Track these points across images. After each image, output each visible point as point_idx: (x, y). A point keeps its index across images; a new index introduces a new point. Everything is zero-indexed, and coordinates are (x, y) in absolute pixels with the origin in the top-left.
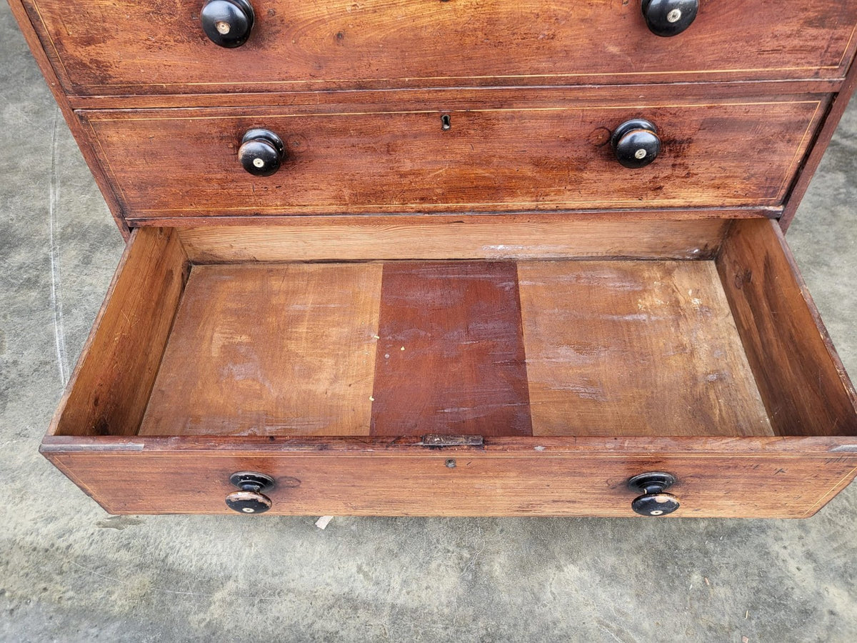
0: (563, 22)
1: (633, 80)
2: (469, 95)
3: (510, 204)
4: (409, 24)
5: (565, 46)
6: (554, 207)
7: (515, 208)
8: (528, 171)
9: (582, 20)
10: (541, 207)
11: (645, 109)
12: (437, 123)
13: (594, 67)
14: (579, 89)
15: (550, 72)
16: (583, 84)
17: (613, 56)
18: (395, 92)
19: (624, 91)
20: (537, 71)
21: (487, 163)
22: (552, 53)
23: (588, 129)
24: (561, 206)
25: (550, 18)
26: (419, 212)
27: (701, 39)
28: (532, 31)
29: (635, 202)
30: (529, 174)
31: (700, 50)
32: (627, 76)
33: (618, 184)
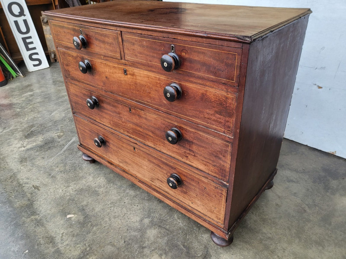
0: (151, 89)
1: (171, 114)
2: (133, 104)
3: (148, 144)
4: (119, 79)
5: (153, 97)
6: (159, 150)
7: (149, 145)
8: (151, 134)
9: (156, 90)
10: (156, 148)
11: (177, 125)
12: (129, 110)
13: (160, 105)
14: (158, 112)
15: (151, 103)
16: (159, 110)
17: (165, 104)
18: (118, 97)
19: (169, 117)
20: (147, 102)
21: (141, 127)
22: (150, 98)
23: (164, 126)
24: (161, 150)
25: (148, 87)
26: (127, 136)
27: (187, 107)
28: (145, 90)
29: (180, 158)
30: (151, 135)
31: (187, 110)
32: (170, 112)
33: (175, 150)
